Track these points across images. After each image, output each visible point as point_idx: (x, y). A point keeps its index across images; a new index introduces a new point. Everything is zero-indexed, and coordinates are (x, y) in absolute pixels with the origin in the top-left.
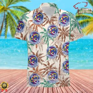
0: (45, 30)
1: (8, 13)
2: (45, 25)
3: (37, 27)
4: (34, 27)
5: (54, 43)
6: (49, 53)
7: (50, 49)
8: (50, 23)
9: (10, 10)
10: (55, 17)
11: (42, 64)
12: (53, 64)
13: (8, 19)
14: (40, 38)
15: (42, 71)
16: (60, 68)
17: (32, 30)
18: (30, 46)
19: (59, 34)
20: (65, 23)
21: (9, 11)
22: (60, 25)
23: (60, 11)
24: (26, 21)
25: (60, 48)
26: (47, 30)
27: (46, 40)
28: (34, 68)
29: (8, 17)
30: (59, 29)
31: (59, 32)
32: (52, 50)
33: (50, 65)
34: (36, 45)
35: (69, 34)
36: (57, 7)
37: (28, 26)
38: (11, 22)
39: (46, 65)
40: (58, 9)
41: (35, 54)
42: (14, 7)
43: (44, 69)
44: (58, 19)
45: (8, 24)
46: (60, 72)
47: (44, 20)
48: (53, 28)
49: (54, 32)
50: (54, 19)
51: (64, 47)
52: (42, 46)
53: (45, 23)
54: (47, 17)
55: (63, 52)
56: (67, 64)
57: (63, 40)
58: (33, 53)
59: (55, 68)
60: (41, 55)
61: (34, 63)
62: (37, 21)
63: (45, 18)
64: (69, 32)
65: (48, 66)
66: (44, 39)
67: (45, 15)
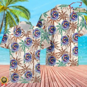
0: (22, 41)
1: (8, 12)
2: (22, 37)
3: (16, 39)
4: (14, 39)
5: (29, 51)
6: (26, 58)
7: (26, 55)
8: (26, 36)
9: (10, 9)
10: (29, 32)
11: (20, 66)
12: (29, 66)
13: (8, 18)
14: (19, 47)
15: (20, 71)
16: (33, 69)
17: (13, 41)
18: (12, 53)
19: (33, 44)
20: (37, 36)
21: (8, 10)
22: (33, 38)
23: (34, 27)
24: (9, 34)
25: (34, 54)
26: (24, 41)
27: (23, 48)
28: (14, 69)
29: (7, 16)
30: (33, 40)
31: (33, 43)
32: (28, 56)
33: (26, 66)
34: (16, 52)
35: (40, 44)
36: (31, 25)
37: (10, 38)
38: (11, 21)
39: (23, 67)
40: (32, 26)
41: (15, 58)
42: (13, 6)
43: (22, 70)
44: (32, 33)
45: (8, 22)
46: (33, 72)
47: (22, 34)
48: (28, 40)
49: (29, 43)
50: (29, 33)
51: (36, 54)
52: (20, 53)
53: (23, 36)
54: (24, 31)
55: (36, 57)
56: (39, 66)
57: (36, 48)
58: (14, 58)
59: (30, 69)
60: (20, 59)
61: (14, 65)
62: (17, 35)
63: (22, 33)
64: (40, 43)
65: (25, 68)
66: (22, 47)
67: (23, 30)
